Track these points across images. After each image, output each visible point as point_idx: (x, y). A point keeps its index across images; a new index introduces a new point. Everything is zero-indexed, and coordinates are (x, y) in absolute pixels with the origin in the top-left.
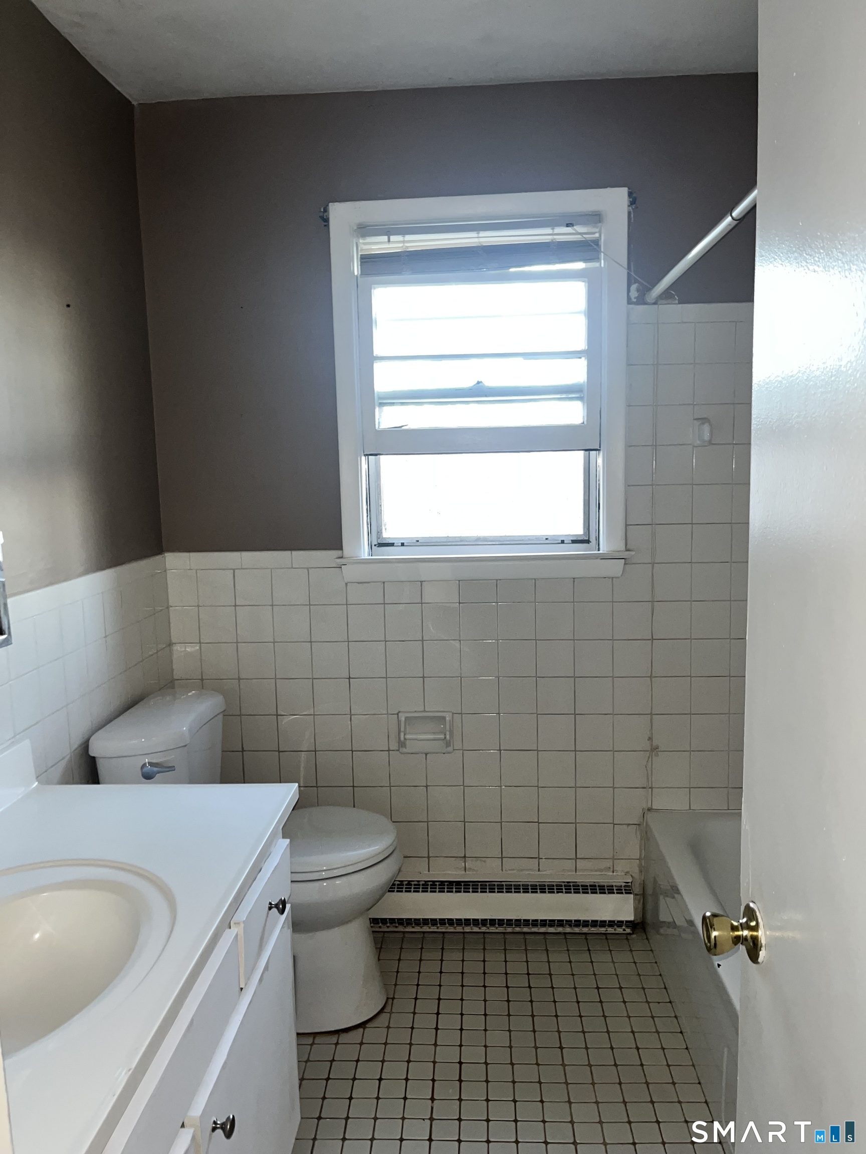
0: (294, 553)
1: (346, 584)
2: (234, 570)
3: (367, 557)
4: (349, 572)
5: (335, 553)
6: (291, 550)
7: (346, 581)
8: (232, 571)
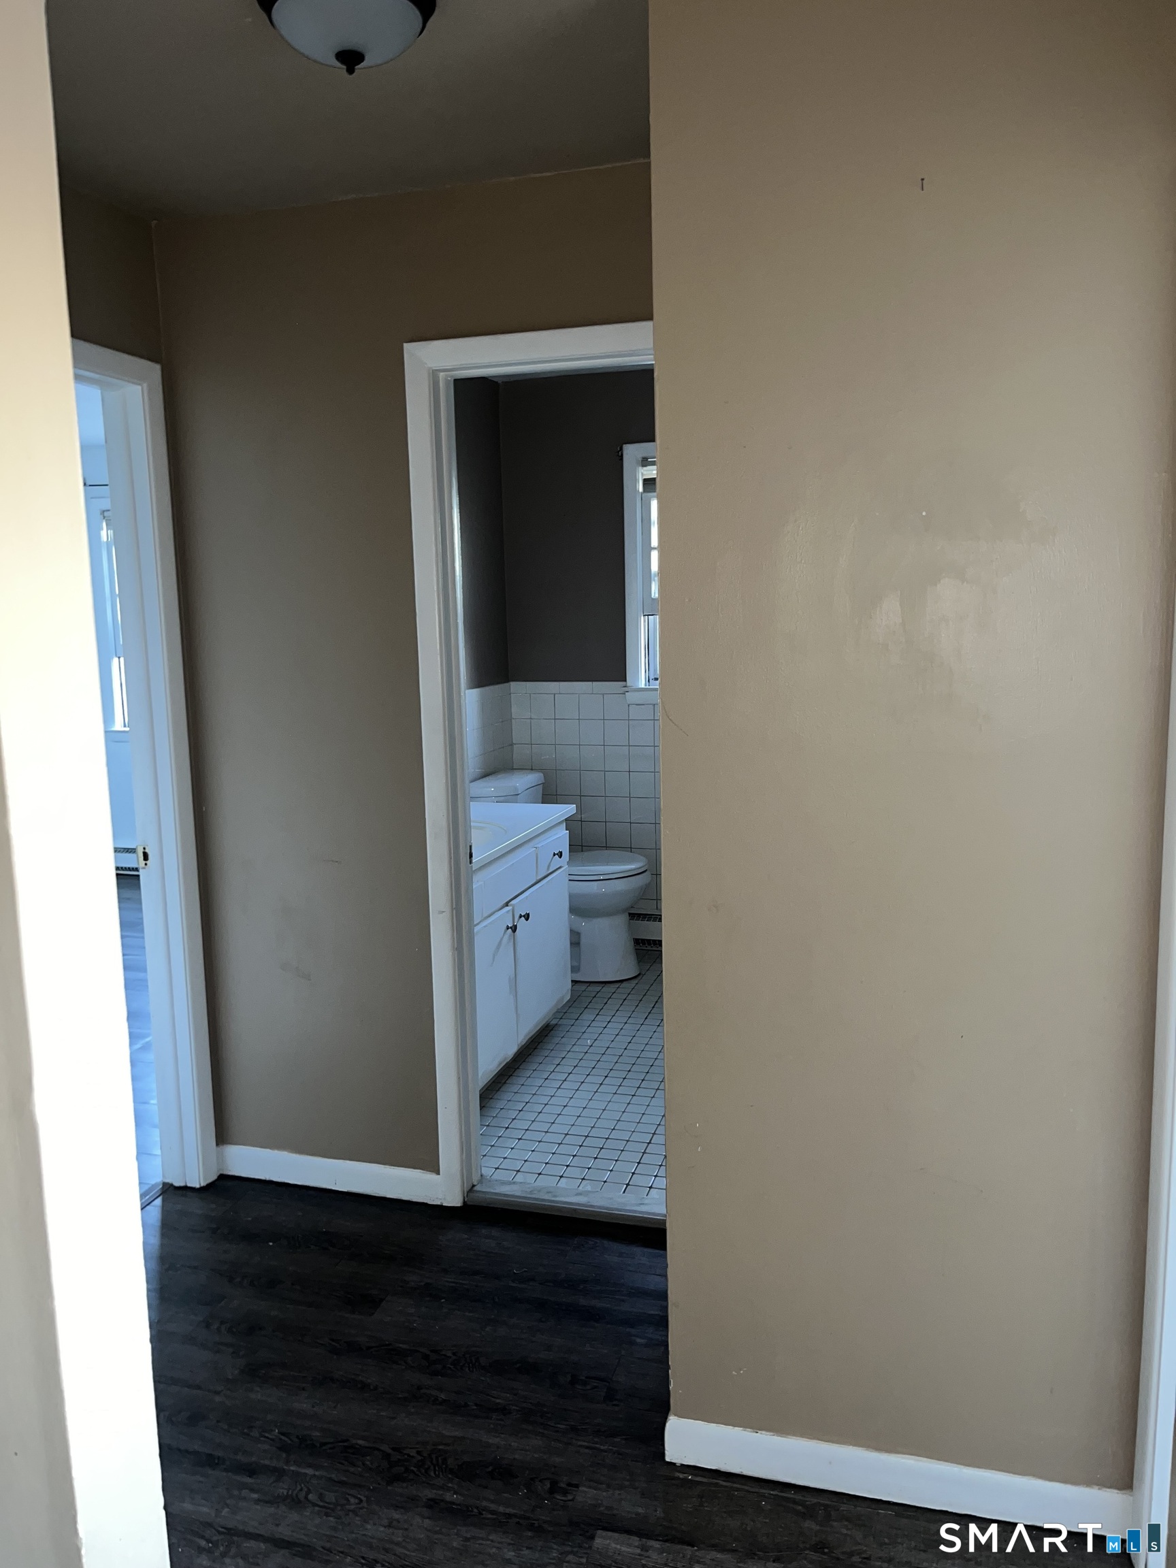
0: (594, 683)
1: (629, 705)
2: (555, 694)
3: (643, 686)
4: (631, 697)
5: (622, 683)
6: (592, 681)
7: (629, 703)
8: (553, 695)
